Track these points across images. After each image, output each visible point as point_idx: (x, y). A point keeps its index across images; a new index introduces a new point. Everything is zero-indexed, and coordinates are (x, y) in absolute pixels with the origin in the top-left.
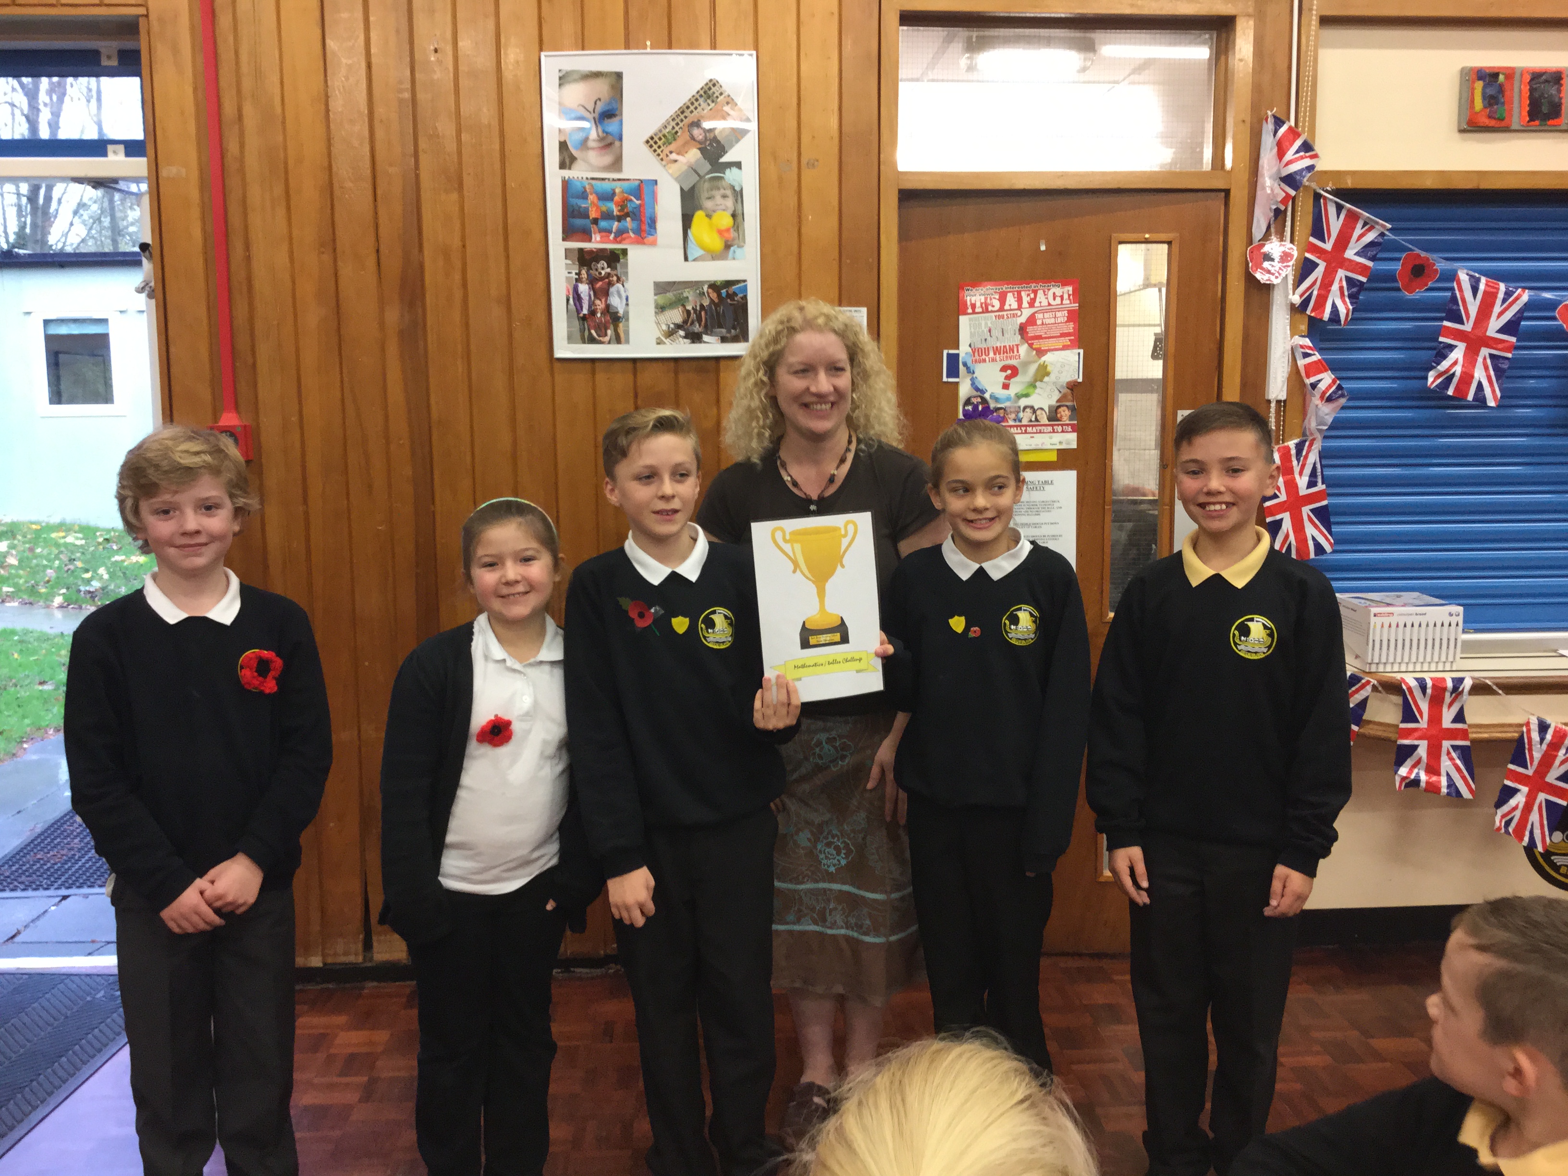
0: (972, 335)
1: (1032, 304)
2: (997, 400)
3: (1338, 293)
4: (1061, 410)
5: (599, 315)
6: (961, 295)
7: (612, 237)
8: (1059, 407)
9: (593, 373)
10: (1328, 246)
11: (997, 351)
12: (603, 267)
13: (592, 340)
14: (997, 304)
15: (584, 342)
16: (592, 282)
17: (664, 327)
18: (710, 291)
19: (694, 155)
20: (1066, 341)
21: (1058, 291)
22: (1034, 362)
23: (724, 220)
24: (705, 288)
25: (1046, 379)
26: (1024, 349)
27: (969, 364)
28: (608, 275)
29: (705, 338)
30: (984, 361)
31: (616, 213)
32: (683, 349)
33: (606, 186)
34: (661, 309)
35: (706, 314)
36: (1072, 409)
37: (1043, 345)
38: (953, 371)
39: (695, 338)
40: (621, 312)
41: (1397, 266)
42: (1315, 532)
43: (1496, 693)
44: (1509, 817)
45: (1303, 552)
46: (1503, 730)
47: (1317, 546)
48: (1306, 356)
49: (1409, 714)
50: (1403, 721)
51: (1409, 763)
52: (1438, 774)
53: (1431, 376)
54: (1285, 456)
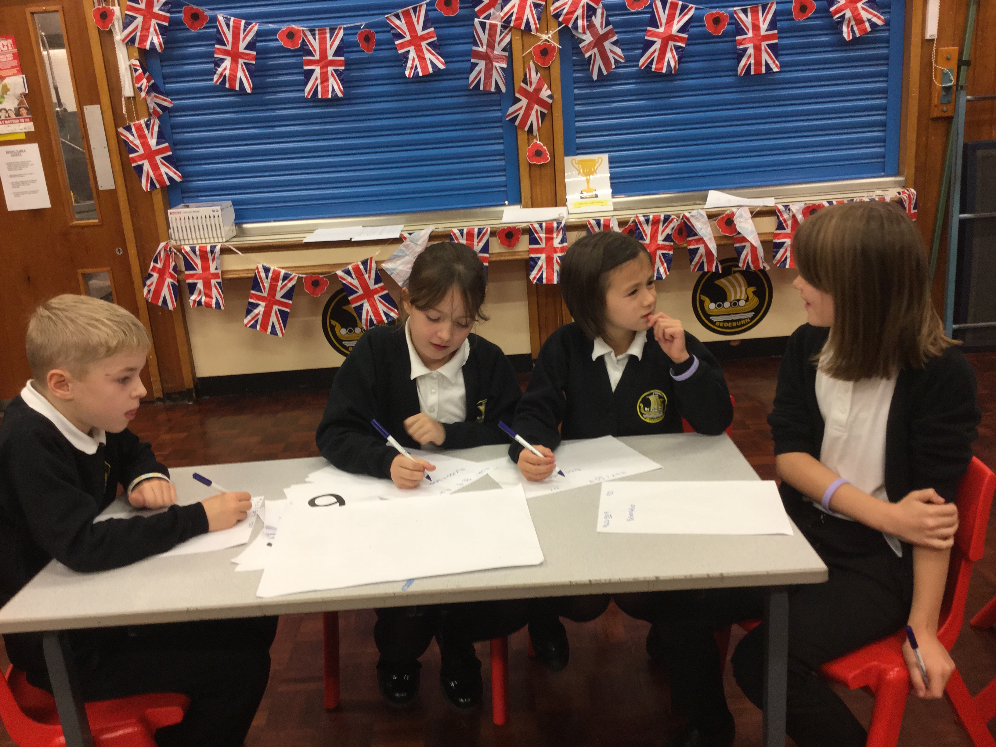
3: (154, 33)
4: (21, 110)
8: (20, 108)
10: (141, 7)
20: (15, 71)
21: (5, 42)
25: (8, 93)
36: (26, 108)
37: (3, 73)
41: (183, 15)
42: (167, 171)
43: (236, 253)
44: (256, 319)
45: (161, 182)
46: (247, 272)
47: (170, 178)
48: (136, 70)
49: (189, 266)
50: (186, 270)
51: (196, 292)
52: (211, 297)
53: (216, 78)
54: (139, 129)
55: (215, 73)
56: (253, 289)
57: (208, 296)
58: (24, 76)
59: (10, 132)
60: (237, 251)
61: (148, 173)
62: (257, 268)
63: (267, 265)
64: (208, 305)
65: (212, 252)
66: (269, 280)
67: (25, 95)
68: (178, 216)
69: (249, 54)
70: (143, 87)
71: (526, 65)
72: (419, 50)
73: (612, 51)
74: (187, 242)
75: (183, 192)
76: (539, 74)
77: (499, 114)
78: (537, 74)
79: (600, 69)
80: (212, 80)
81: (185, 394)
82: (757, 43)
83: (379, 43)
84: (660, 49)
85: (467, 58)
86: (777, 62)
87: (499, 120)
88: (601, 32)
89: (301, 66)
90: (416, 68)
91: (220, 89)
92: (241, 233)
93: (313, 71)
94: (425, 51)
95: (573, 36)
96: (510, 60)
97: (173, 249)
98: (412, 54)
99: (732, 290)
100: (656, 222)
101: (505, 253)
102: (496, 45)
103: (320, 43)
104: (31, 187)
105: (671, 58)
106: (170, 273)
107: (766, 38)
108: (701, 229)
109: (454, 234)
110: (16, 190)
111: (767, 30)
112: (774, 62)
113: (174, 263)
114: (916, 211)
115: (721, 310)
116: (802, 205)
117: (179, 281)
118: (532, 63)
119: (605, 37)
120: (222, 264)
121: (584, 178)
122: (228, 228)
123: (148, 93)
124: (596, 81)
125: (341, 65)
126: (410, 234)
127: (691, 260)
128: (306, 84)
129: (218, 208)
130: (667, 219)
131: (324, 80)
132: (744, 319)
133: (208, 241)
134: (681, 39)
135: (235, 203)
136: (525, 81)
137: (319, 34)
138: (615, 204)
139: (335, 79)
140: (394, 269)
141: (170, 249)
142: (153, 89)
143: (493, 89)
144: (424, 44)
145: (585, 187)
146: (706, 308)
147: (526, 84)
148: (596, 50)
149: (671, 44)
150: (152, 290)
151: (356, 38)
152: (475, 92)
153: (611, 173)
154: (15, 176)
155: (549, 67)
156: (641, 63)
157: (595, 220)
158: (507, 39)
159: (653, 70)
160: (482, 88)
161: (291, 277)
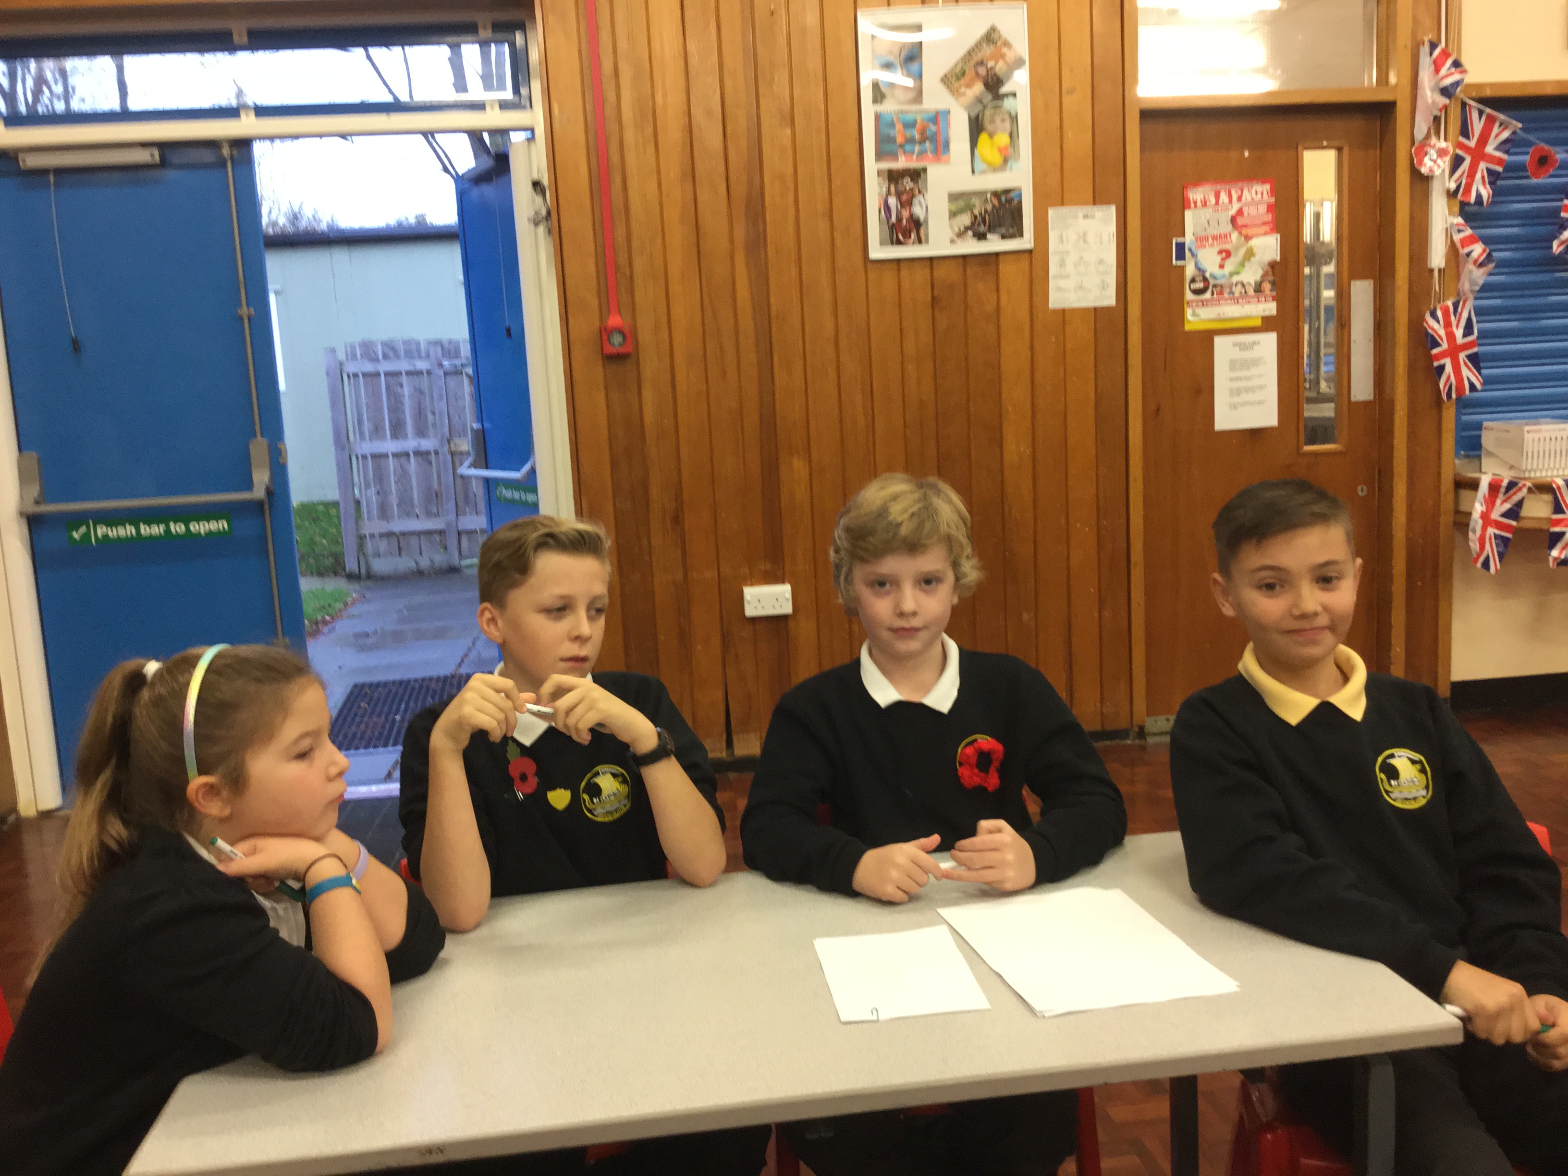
0: (1195, 225)
1: (1239, 199)
2: (1215, 278)
3: (1481, 181)
4: (1264, 283)
5: (904, 222)
6: (1185, 193)
7: (914, 157)
8: (1263, 281)
9: (899, 270)
10: (1472, 143)
11: (1214, 238)
12: (908, 183)
13: (899, 242)
14: (1213, 201)
15: (892, 243)
16: (899, 195)
17: (956, 229)
18: (993, 199)
19: (978, 88)
20: (1267, 228)
22: (1243, 246)
23: (1003, 139)
24: (989, 196)
25: (1253, 259)
26: (1235, 236)
27: (1193, 249)
28: (912, 190)
29: (989, 236)
30: (1205, 246)
31: (917, 137)
32: (971, 246)
33: (910, 117)
34: (953, 214)
35: (989, 215)
36: (1273, 283)
37: (1250, 232)
38: (1181, 256)
39: (981, 237)
40: (922, 219)
41: (1527, 158)
42: (1470, 375)
45: (1461, 390)
47: (1471, 386)
48: (1460, 231)
53: (1555, 245)
54: (1445, 313)
55: (1555, 238)
58: (1279, 236)
59: (1242, 315)
61: (1448, 378)
68: (1536, 436)
74: (1544, 474)
80: (1550, 248)
104: (1256, 396)
110: (1236, 400)
154: (1238, 379)
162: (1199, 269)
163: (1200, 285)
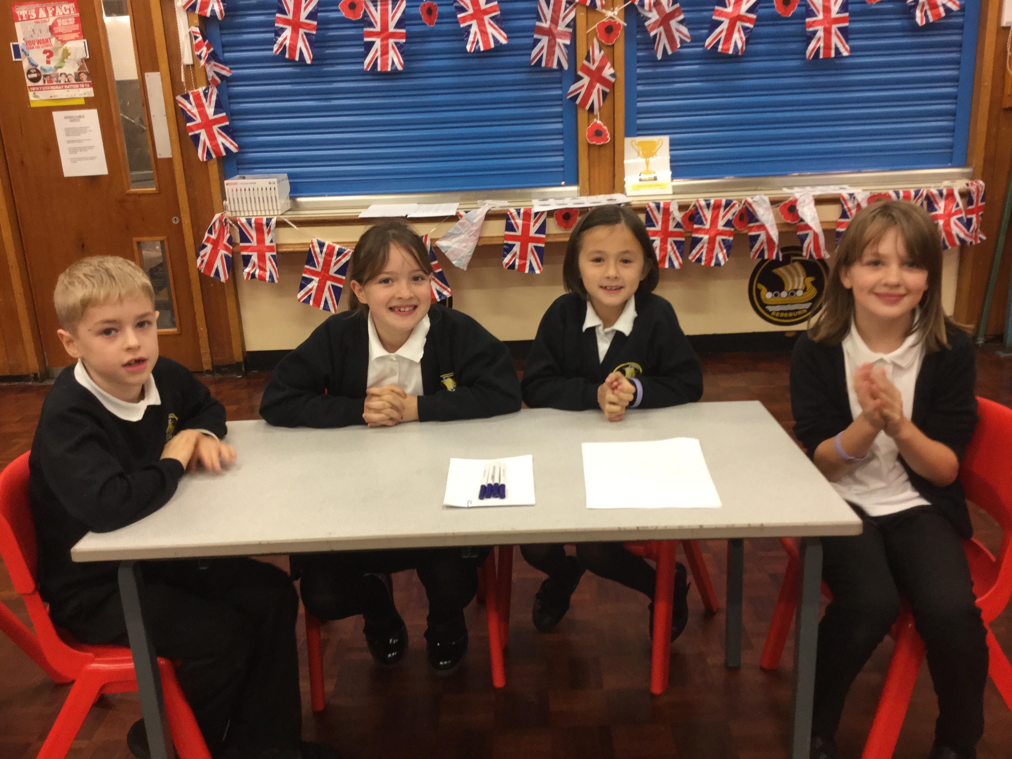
0: (24, 33)
1: (54, 14)
4: (81, 74)
6: (14, 11)
8: (80, 73)
11: (39, 42)
14: (34, 15)
20: (76, 35)
21: (67, 6)
22: (60, 47)
25: (69, 57)
26: (53, 40)
27: (25, 50)
30: (33, 48)
36: (86, 73)
37: (65, 37)
38: (18, 55)
42: (224, 141)
43: (291, 227)
44: (309, 294)
45: (218, 152)
46: (302, 246)
47: (226, 149)
48: (196, 38)
49: (244, 238)
50: (241, 242)
51: (250, 265)
52: (265, 270)
53: (275, 47)
54: (197, 97)
55: (275, 43)
56: (307, 264)
57: (263, 269)
58: (86, 40)
59: (69, 97)
60: (292, 225)
61: (205, 143)
62: (312, 243)
63: (322, 240)
64: (262, 278)
65: (268, 224)
66: (323, 255)
67: (86, 60)
68: (234, 187)
69: (309, 24)
70: (203, 55)
71: (590, 42)
72: (481, 25)
73: (678, 31)
74: (242, 214)
75: (238, 164)
76: (602, 52)
77: (559, 92)
78: (600, 52)
79: (665, 49)
80: (272, 49)
81: (234, 367)
82: (827, 26)
83: (441, 16)
84: (728, 29)
85: (529, 34)
86: (847, 46)
87: (560, 98)
88: (668, 10)
89: (361, 37)
90: (478, 42)
91: (280, 59)
92: (295, 206)
93: (372, 43)
94: (488, 26)
95: (639, 14)
96: (574, 37)
97: (228, 220)
98: (475, 28)
99: (789, 279)
100: (717, 206)
101: (562, 234)
102: (560, 21)
103: (381, 15)
104: (89, 153)
105: (738, 39)
106: (225, 245)
107: (837, 21)
108: (763, 215)
109: (511, 214)
110: (74, 156)
111: (838, 13)
112: (844, 46)
113: (228, 235)
114: (984, 203)
115: (777, 300)
116: (868, 194)
117: (233, 253)
118: (595, 41)
119: (672, 15)
120: (277, 236)
121: (643, 160)
122: (283, 201)
123: (208, 61)
124: (661, 60)
125: (402, 38)
126: (467, 212)
127: (752, 247)
128: (366, 55)
129: (275, 180)
130: (729, 204)
131: (385, 52)
132: (801, 310)
133: (263, 213)
134: (749, 20)
135: (291, 176)
136: (588, 58)
137: (381, 5)
138: (674, 187)
139: (395, 52)
140: (449, 247)
141: (226, 220)
142: (213, 57)
143: (555, 66)
144: (487, 18)
145: (644, 169)
146: (762, 297)
147: (589, 61)
148: (661, 28)
149: (739, 24)
150: (205, 261)
151: (419, 11)
152: (538, 69)
153: (671, 156)
154: (73, 141)
155: (613, 45)
156: (707, 43)
157: (655, 203)
158: (572, 15)
159: (719, 50)
160: (543, 64)
161: (346, 252)
162: (33, 65)
163: (35, 75)
